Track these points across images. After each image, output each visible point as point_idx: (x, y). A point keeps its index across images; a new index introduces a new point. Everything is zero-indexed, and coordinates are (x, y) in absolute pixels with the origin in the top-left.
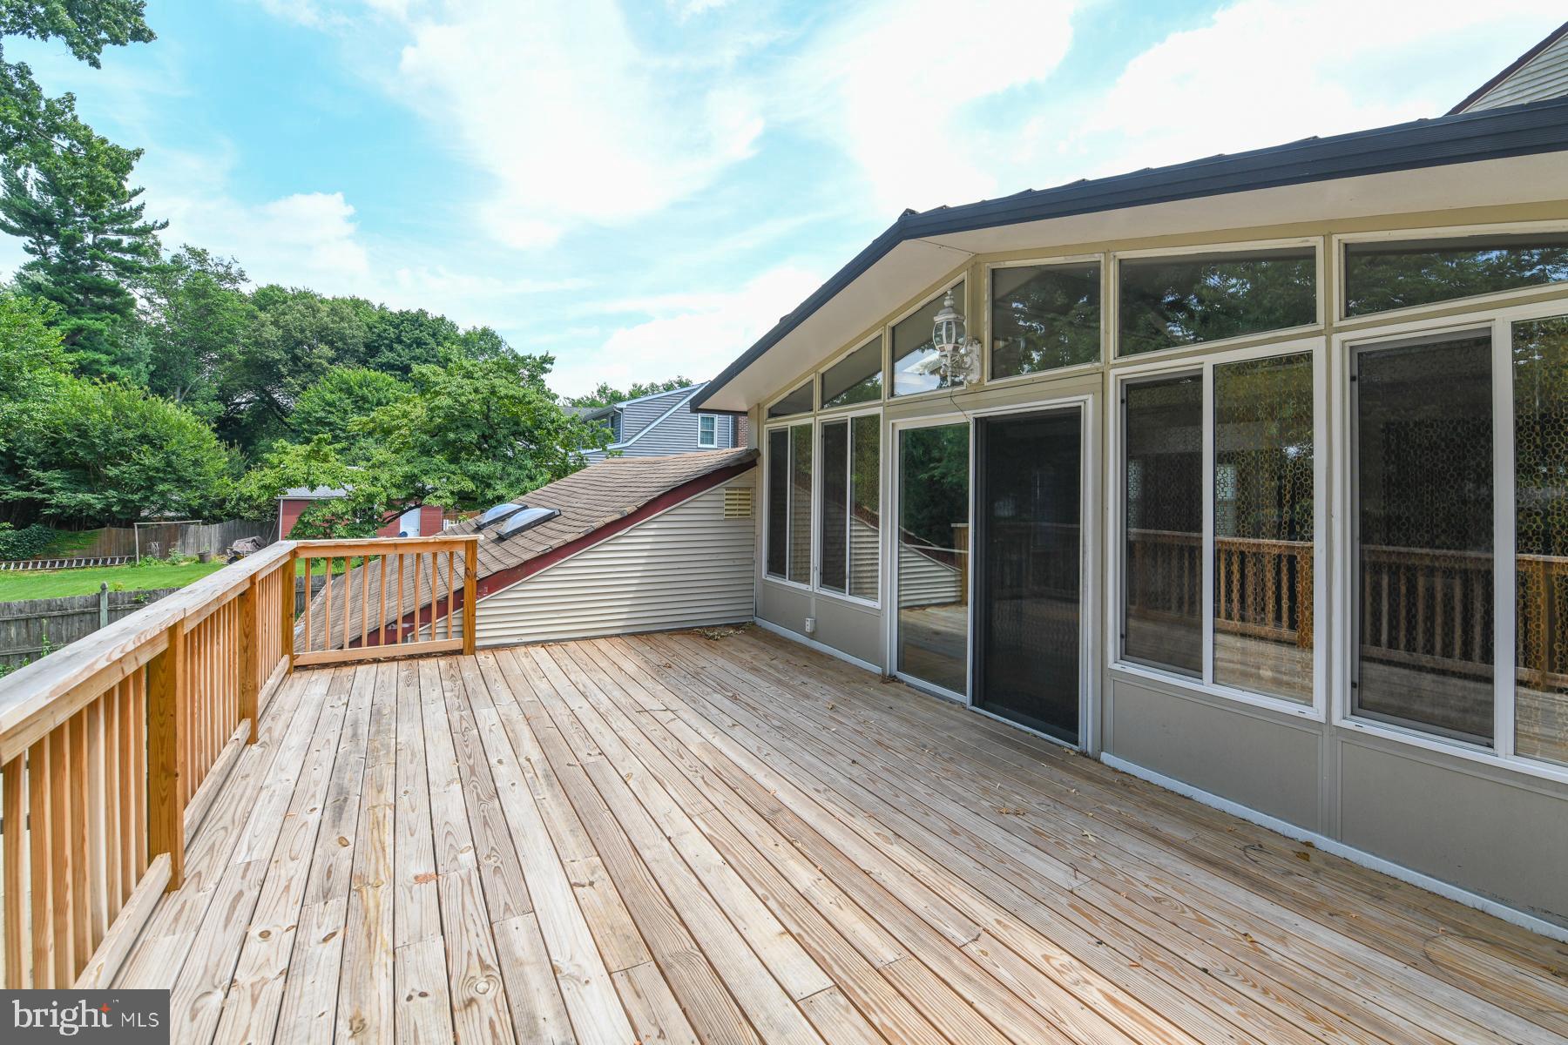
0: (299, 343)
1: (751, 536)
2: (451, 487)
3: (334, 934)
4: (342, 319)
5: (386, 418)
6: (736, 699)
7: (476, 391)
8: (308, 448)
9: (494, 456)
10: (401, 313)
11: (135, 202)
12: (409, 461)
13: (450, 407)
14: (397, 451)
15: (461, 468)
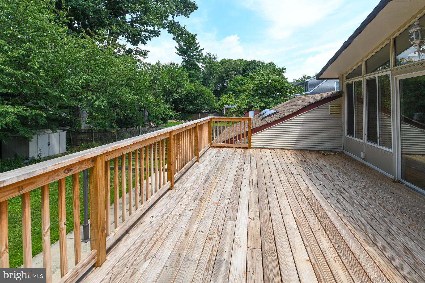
0: (229, 71)
1: (341, 121)
2: (259, 105)
3: (192, 209)
4: (237, 65)
5: (244, 88)
6: (325, 176)
7: (265, 79)
8: (227, 95)
9: (270, 96)
10: (250, 61)
11: (198, 45)
12: (249, 99)
13: (259, 84)
14: (246, 96)
15: (261, 100)
